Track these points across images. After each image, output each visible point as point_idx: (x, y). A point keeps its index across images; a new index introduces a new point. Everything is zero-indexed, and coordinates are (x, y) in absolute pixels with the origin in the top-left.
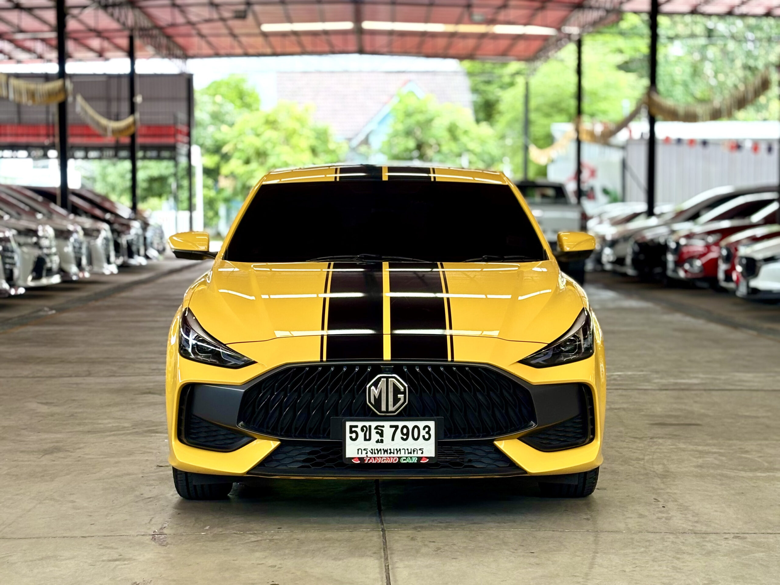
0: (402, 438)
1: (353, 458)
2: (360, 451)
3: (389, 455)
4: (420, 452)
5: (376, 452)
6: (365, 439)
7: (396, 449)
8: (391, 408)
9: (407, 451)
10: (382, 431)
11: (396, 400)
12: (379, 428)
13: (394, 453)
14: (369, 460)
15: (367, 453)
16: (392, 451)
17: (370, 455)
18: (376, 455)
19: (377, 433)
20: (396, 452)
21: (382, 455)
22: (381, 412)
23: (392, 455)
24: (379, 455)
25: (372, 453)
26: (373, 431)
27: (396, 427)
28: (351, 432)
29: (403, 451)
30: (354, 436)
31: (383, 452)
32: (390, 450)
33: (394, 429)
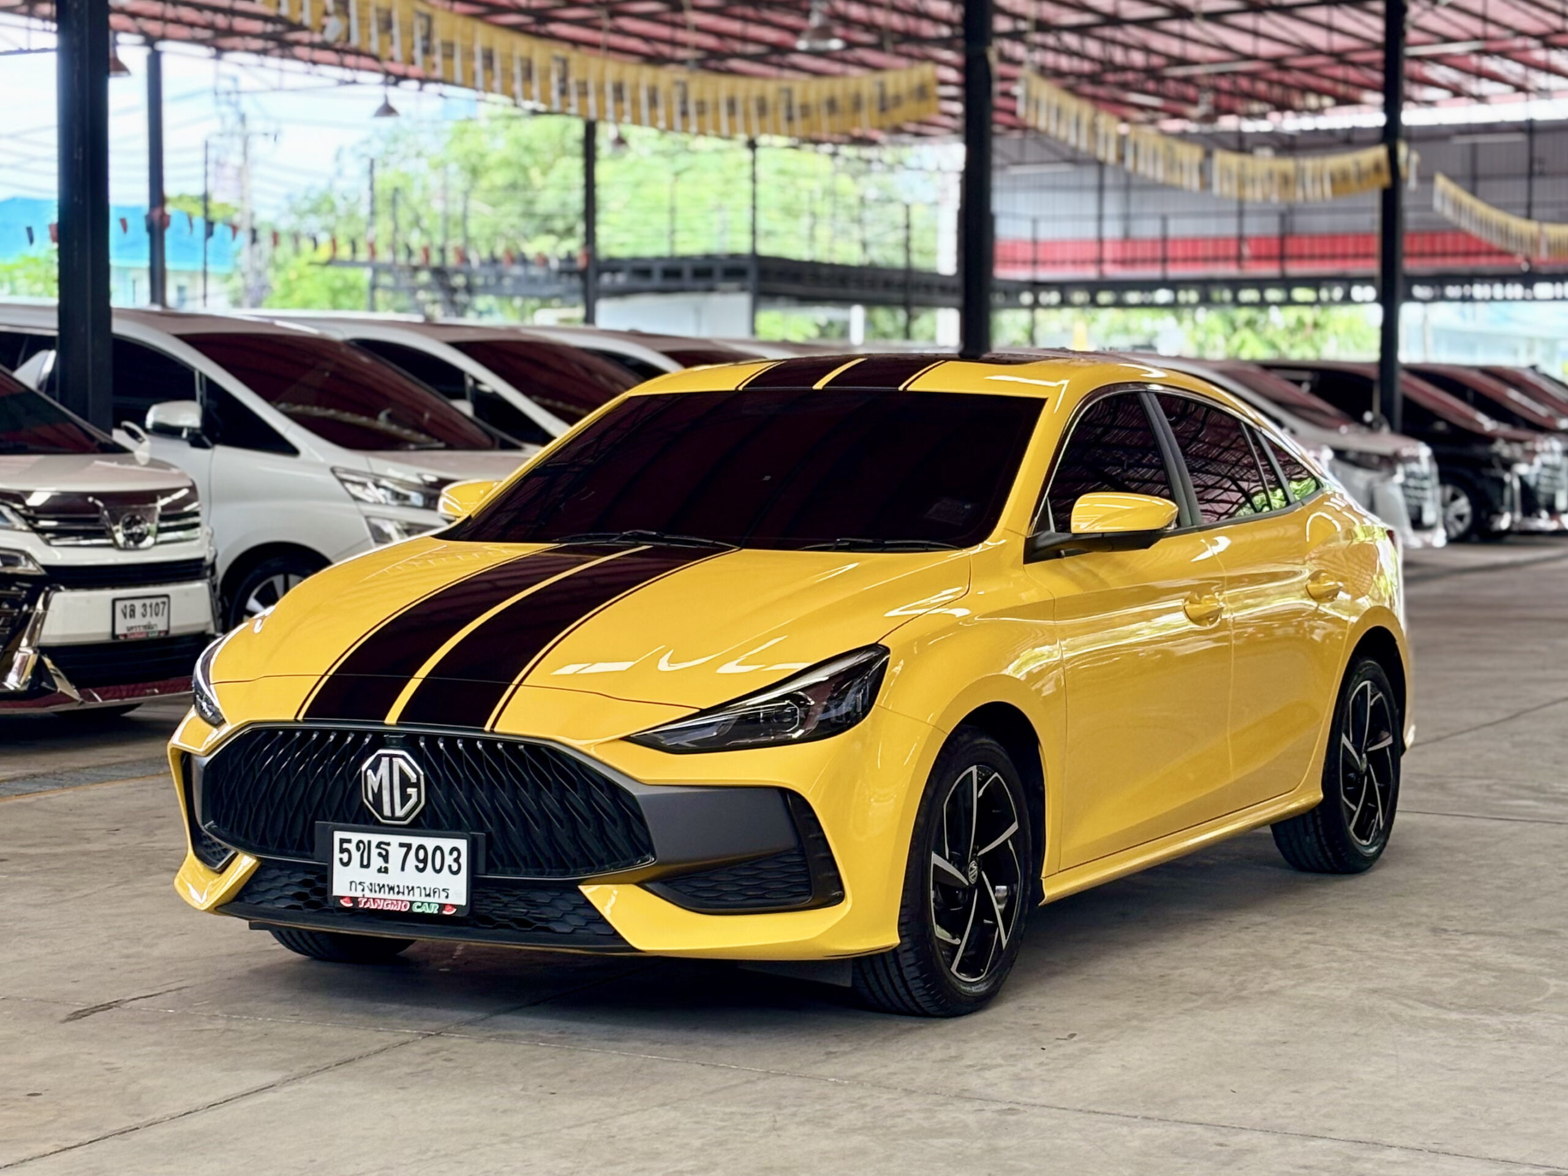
0: (417, 867)
1: (343, 897)
2: (353, 884)
3: (396, 897)
4: (444, 894)
5: (377, 889)
6: (362, 866)
7: (408, 887)
8: (399, 813)
9: (423, 891)
10: (387, 851)
11: (405, 798)
12: (383, 846)
13: (403, 893)
14: (365, 903)
15: (363, 890)
16: (401, 890)
17: (367, 894)
18: (377, 895)
19: (380, 854)
20: (406, 891)
21: (386, 896)
22: (385, 818)
23: (400, 897)
24: (381, 895)
25: (371, 890)
26: (374, 851)
27: (409, 846)
28: (342, 851)
29: (417, 891)
30: (345, 857)
31: (387, 889)
32: (398, 886)
33: (405, 849)
